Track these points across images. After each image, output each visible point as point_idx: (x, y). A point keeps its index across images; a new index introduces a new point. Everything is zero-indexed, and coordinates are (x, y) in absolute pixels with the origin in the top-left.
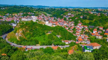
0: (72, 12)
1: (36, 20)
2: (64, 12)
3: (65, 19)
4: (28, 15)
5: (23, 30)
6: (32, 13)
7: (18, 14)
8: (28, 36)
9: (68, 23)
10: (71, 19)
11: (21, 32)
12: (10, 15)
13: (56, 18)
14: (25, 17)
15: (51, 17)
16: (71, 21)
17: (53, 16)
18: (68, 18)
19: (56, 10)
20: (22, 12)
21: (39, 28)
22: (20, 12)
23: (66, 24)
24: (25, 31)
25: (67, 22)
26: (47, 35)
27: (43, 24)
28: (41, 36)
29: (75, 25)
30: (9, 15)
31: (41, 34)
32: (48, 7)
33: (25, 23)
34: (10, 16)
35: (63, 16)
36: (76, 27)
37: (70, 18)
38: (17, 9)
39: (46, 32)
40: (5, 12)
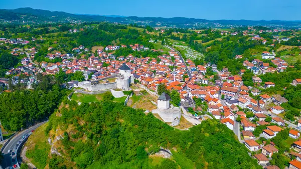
0: (281, 48)
1: (125, 93)
2: (250, 47)
3: (247, 79)
4: (131, 52)
5: (66, 134)
6: (142, 47)
7: (107, 49)
8: (83, 157)
9: (258, 98)
10: (274, 80)
11: (58, 139)
12: (86, 50)
13: (214, 67)
14: (122, 59)
15: (197, 62)
16: (270, 92)
17: (207, 60)
18: (261, 77)
19: (220, 37)
20: (119, 42)
21: (130, 125)
22: (113, 42)
23: (247, 103)
24: (75, 137)
25: (255, 94)
26: (152, 160)
27: (147, 112)
28: (128, 161)
29: (289, 118)
30: (83, 50)
31: (131, 153)
32: (204, 21)
33: (79, 104)
34: (84, 53)
35: (242, 61)
36: (292, 125)
37: (267, 75)
38: (108, 33)
39: (150, 146)
40: (75, 42)
